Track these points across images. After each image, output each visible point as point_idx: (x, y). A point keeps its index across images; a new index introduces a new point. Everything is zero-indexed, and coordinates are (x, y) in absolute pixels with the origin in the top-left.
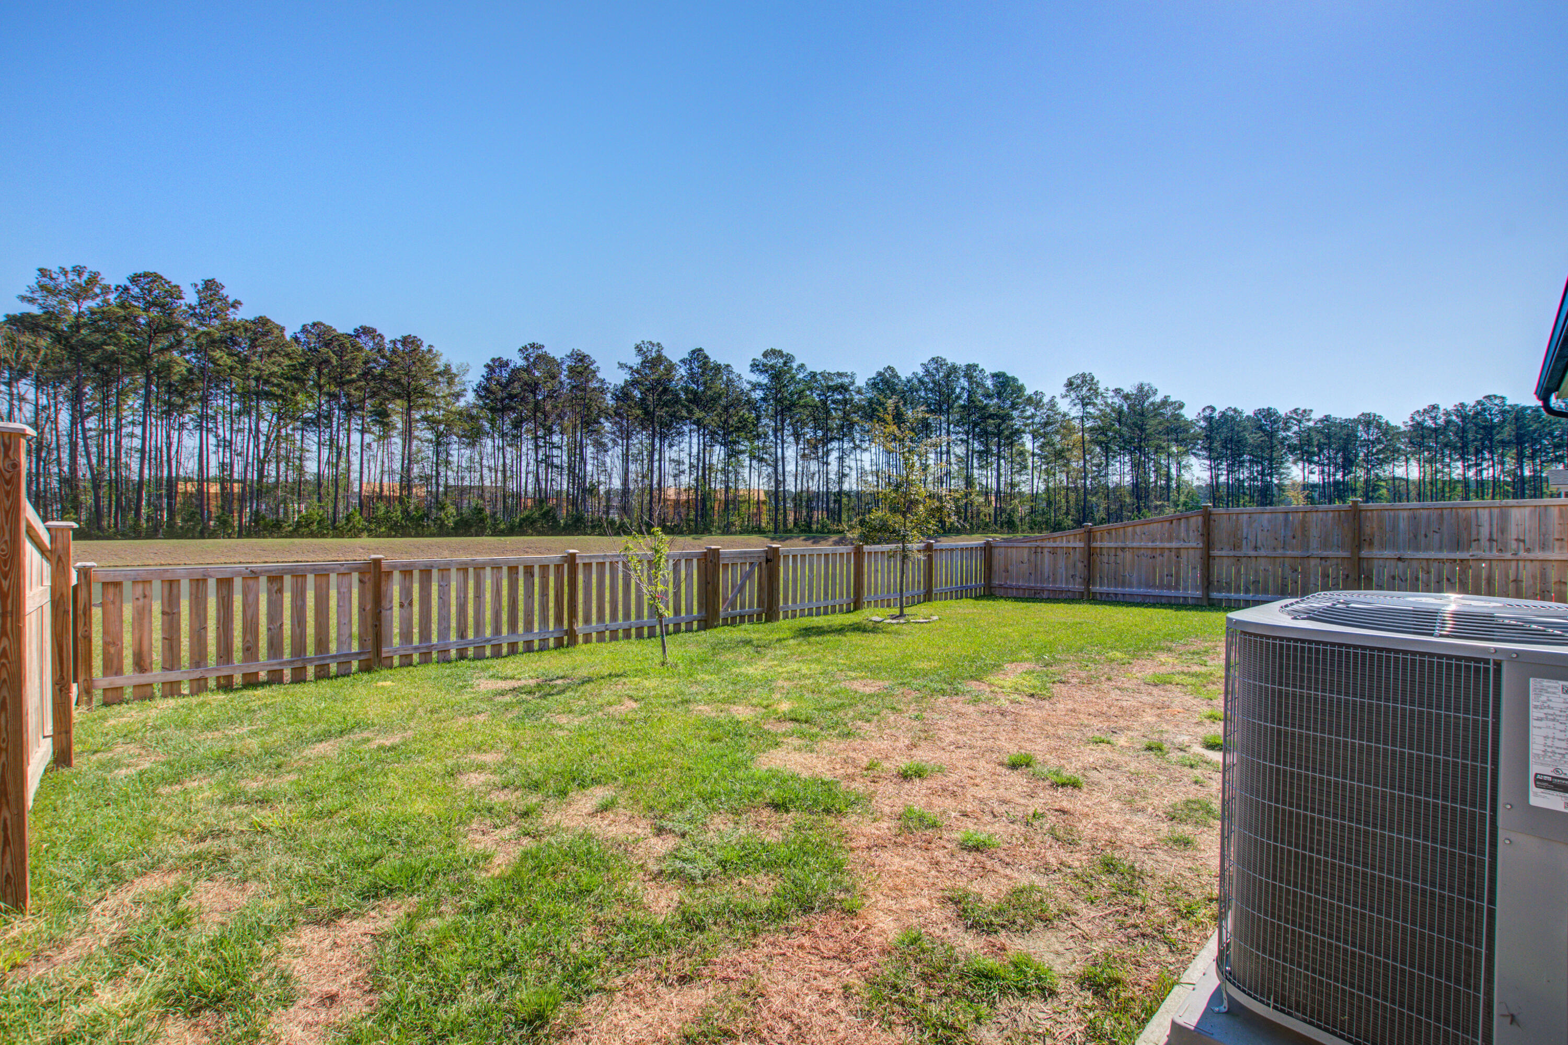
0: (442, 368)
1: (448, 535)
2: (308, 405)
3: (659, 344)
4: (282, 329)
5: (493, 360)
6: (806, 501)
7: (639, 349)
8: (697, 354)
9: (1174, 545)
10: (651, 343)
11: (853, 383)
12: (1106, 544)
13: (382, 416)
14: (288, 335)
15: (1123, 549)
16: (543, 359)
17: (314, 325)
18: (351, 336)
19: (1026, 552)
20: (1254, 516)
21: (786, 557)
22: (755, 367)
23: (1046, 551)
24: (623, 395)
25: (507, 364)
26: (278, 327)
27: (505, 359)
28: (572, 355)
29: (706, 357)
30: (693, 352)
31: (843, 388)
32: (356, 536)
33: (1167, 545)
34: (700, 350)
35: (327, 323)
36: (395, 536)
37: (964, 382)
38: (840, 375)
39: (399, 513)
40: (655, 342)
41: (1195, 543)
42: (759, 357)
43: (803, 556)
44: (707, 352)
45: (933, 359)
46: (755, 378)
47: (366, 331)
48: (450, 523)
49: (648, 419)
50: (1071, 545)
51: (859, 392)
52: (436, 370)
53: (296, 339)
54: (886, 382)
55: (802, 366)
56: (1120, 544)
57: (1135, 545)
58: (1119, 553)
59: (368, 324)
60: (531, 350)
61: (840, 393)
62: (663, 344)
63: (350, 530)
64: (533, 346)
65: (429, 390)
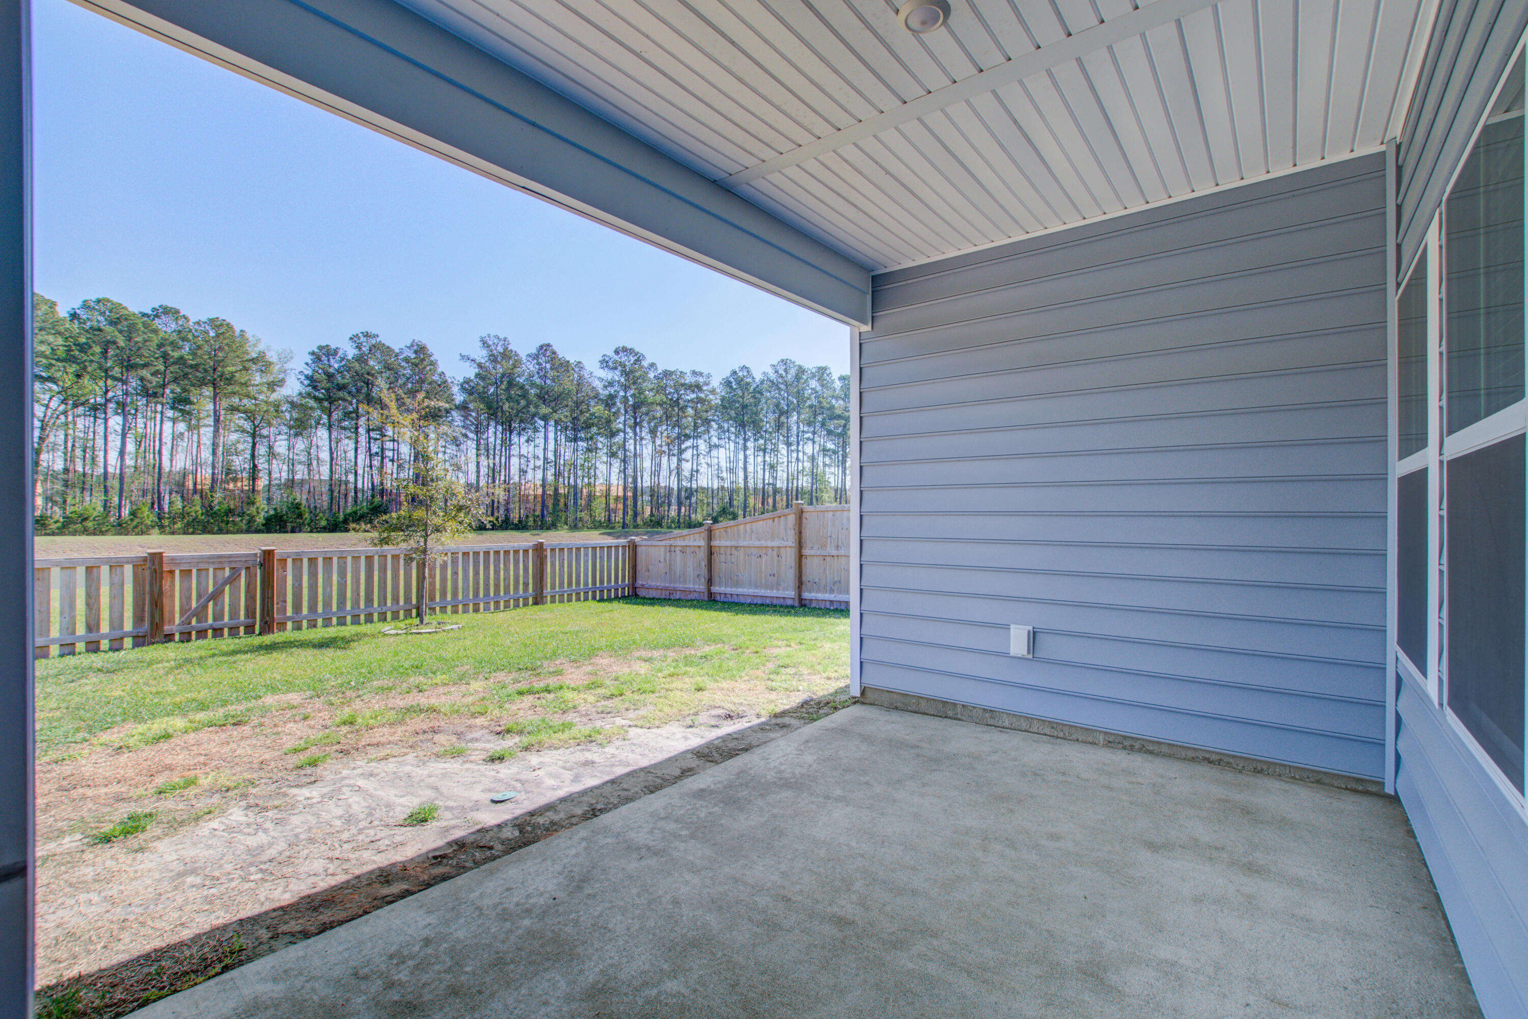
0: (254, 355)
1: (258, 531)
2: (93, 389)
3: (505, 340)
4: (53, 305)
5: (320, 348)
6: (658, 497)
7: (485, 343)
8: (545, 349)
9: (775, 543)
10: (497, 337)
11: (707, 384)
12: (724, 543)
13: (181, 403)
14: (63, 312)
15: (736, 548)
16: (378, 348)
17: (99, 301)
18: (148, 316)
19: (662, 549)
20: (838, 513)
21: (283, 561)
22: (605, 363)
23: (678, 549)
24: (467, 387)
25: (336, 351)
26: (46, 301)
27: (333, 347)
28: (412, 346)
29: (554, 353)
30: (541, 347)
31: (698, 387)
32: (142, 533)
33: (770, 544)
34: (549, 345)
35: (115, 299)
36: (193, 533)
37: (814, 384)
38: (694, 373)
39: (198, 508)
40: (502, 337)
41: (791, 541)
42: (611, 353)
43: (328, 560)
44: (555, 348)
45: (782, 361)
46: (607, 375)
47: (167, 311)
48: (260, 519)
49: (493, 410)
50: (696, 544)
51: (713, 392)
52: (247, 357)
53: (74, 316)
54: (740, 381)
55: (652, 365)
56: (734, 543)
57: (745, 543)
58: (734, 551)
59: (171, 304)
60: (362, 339)
61: (693, 392)
62: (510, 339)
63: (136, 527)
64: (367, 335)
65: (241, 377)
